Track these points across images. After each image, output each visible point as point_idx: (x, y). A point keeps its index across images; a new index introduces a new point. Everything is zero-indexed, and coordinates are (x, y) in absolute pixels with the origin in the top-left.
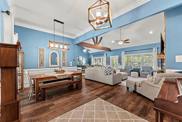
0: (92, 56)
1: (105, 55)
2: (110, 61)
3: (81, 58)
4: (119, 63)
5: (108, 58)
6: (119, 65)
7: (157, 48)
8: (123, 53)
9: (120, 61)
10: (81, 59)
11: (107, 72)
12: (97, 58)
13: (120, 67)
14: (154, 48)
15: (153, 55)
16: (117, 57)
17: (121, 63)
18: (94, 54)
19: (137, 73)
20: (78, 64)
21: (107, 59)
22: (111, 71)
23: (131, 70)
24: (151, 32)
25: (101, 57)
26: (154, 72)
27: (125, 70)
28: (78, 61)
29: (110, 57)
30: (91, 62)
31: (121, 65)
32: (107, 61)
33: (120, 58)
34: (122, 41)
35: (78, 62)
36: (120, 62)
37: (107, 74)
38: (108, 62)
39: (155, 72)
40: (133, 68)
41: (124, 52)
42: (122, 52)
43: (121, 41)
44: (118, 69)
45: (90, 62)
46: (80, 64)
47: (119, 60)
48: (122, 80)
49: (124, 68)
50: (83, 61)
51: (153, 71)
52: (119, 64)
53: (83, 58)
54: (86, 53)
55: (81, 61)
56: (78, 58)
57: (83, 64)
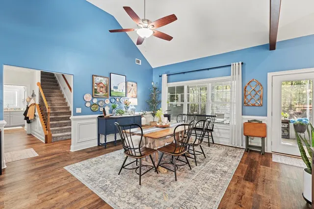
0: (165, 77)
3: (118, 82)
5: (253, 84)
10: (121, 89)
18: (172, 72)
20: (107, 109)
21: (244, 89)
28: (106, 97)
29: (270, 75)
30: (160, 102)
32: (244, 96)
35: (107, 102)
45: (154, 102)
46: (114, 108)
50: (129, 95)
53: (130, 84)
54: (140, 64)
55: (120, 94)
56: (104, 81)
57: (129, 110)
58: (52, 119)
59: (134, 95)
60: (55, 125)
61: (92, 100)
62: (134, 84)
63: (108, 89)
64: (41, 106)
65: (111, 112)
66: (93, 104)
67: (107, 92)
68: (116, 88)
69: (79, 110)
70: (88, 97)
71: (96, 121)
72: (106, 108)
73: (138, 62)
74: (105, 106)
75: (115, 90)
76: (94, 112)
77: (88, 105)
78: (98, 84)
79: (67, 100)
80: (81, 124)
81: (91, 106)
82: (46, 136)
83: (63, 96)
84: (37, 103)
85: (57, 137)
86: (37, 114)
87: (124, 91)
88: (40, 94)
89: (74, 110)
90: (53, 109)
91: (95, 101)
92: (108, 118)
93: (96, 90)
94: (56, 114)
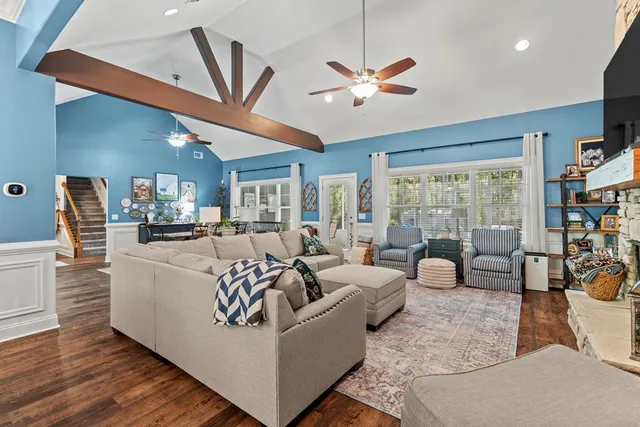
0: (234, 173)
1: (295, 168)
2: (316, 202)
3: (167, 184)
4: (360, 210)
5: (310, 186)
6: (359, 221)
7: (540, 134)
8: (380, 159)
9: (364, 201)
10: (172, 191)
11: (231, 300)
12: (258, 184)
13: (365, 231)
14: (526, 136)
15: (525, 170)
16: (352, 180)
17: (369, 211)
18: (244, 168)
19: (449, 265)
21: (303, 192)
22: (261, 294)
23: (418, 246)
24: (522, 45)
25: (278, 183)
26: (529, 259)
27: (391, 247)
28: (150, 201)
31: (369, 220)
33: (367, 184)
34: (371, 72)
35: (152, 207)
36: (365, 207)
37: (232, 321)
38: (309, 207)
39: (536, 260)
40: (426, 236)
41: (382, 154)
42: (374, 155)
43: (365, 77)
44: (355, 242)
46: (160, 214)
47: (361, 197)
48: (371, 328)
49: (385, 235)
50: (184, 198)
51: (527, 254)
52: (363, 216)
53: (184, 185)
54: (202, 158)
55: (169, 198)
56: (147, 183)
57: (182, 217)
58: (83, 230)
59: (193, 198)
60: (86, 238)
61: (131, 206)
62: (192, 184)
63: (152, 192)
64: (68, 213)
65: (156, 219)
66: (132, 210)
67: (151, 195)
68: (164, 190)
69: (115, 217)
70: (126, 202)
71: (136, 229)
72: (149, 216)
73: (199, 155)
74: (148, 213)
75: (162, 193)
76: (134, 219)
77: (126, 211)
78: (139, 187)
79: (101, 199)
80: (117, 233)
81: (130, 212)
82: (76, 250)
83: (97, 199)
84: (62, 209)
85: (88, 251)
86: (62, 222)
87: (176, 194)
88: (66, 197)
89: (110, 217)
90: (83, 217)
91: (135, 206)
92: (152, 226)
93: (136, 193)
94: (88, 223)
